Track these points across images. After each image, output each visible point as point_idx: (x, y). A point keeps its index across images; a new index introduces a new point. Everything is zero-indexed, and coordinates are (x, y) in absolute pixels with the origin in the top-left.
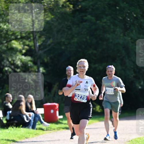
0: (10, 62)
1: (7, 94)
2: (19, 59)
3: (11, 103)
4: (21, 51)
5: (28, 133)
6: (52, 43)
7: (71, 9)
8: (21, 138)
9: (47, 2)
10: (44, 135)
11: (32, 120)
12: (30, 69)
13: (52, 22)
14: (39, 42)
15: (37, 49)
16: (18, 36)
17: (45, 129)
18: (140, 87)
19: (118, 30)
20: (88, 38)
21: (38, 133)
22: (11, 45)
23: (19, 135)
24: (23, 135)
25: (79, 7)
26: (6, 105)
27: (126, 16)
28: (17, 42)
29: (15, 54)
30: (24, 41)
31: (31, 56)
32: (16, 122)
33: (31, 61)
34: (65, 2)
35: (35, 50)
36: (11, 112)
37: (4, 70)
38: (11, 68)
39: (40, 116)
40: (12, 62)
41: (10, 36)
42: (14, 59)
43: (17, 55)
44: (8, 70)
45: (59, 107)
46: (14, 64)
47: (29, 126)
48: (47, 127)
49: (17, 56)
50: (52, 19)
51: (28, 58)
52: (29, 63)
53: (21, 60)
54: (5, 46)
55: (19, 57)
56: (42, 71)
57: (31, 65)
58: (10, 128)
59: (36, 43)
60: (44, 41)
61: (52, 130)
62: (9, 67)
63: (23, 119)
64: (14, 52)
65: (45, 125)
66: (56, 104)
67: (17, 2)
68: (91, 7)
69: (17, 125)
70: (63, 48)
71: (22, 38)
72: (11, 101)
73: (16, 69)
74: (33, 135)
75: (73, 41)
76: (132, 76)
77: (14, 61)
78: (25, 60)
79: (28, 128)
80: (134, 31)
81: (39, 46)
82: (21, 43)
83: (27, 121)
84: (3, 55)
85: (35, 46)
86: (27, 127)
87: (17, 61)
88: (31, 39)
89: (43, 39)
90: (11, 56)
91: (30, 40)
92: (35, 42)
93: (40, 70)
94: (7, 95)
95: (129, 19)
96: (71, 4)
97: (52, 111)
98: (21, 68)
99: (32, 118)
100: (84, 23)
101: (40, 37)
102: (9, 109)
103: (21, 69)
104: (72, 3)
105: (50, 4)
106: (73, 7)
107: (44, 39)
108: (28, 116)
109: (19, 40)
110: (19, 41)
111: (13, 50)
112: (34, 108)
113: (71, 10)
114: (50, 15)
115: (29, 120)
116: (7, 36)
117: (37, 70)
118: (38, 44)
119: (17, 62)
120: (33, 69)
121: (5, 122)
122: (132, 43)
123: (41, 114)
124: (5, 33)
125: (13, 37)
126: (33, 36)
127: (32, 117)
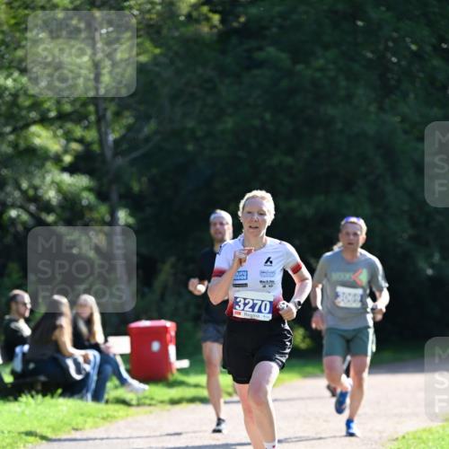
0: (24, 193)
1: (17, 292)
2: (53, 182)
3: (27, 321)
4: (57, 159)
5: (82, 415)
6: (156, 132)
7: (215, 27)
8: (59, 430)
9: (140, 5)
10: (130, 419)
11: (92, 372)
12: (88, 216)
13: (157, 69)
14: (113, 131)
15: (109, 154)
16: (49, 110)
17: (134, 402)
18: (430, 272)
19: (360, 91)
20: (268, 116)
21: (110, 413)
22: (26, 139)
23: (52, 421)
24: (66, 420)
25: (239, 22)
26: (13, 325)
27: (387, 48)
28: (48, 129)
29: (41, 166)
30: (69, 126)
31: (90, 172)
32: (43, 378)
33: (89, 189)
34: (195, 7)
35: (102, 154)
36: (26, 348)
37: (5, 217)
38: (27, 211)
39: (119, 360)
40: (31, 192)
41: (24, 113)
42: (37, 182)
43: (47, 172)
44: (19, 216)
45: (177, 333)
46: (36, 199)
47: (84, 391)
48: (140, 395)
49: (46, 175)
50: (155, 57)
51: (82, 181)
52: (85, 194)
53: (59, 187)
54: (10, 142)
55: (52, 178)
56: (126, 220)
57: (90, 203)
58: (24, 399)
59: (107, 134)
60: (130, 128)
61: (154, 405)
62: (21, 207)
63: (66, 370)
64: (37, 162)
65: (133, 390)
66: (168, 324)
67: (48, 6)
68: (278, 20)
69: (47, 390)
70: (190, 147)
71: (62, 117)
72: (27, 314)
73: (44, 216)
74: (97, 420)
75: (220, 127)
76: (405, 236)
77: (36, 188)
78: (70, 185)
79: (82, 398)
80: (412, 96)
81: (116, 142)
82: (60, 132)
83: (78, 377)
84: (4, 172)
85: (102, 141)
86: (76, 397)
87: (45, 188)
88: (89, 122)
89: (128, 119)
90: (29, 174)
91: (86, 123)
92: (103, 129)
93: (118, 219)
94: (15, 296)
95: (394, 60)
96: (215, 12)
97: (156, 346)
98: (59, 211)
99: (94, 368)
100: (256, 72)
101: (118, 114)
102: (23, 341)
103: (57, 215)
104: (220, 8)
105: (149, 11)
106: (223, 21)
107: (131, 121)
108: (81, 360)
109: (52, 124)
110: (53, 128)
111: (34, 157)
112: (99, 337)
113: (215, 30)
114: (148, 44)
115: (83, 372)
116: (15, 110)
117: (107, 218)
118: (112, 137)
119: (46, 192)
120: (96, 215)
121: (8, 379)
122: (406, 132)
123: (122, 355)
124: (8, 102)
125: (33, 115)
126: (97, 112)
127: (92, 364)
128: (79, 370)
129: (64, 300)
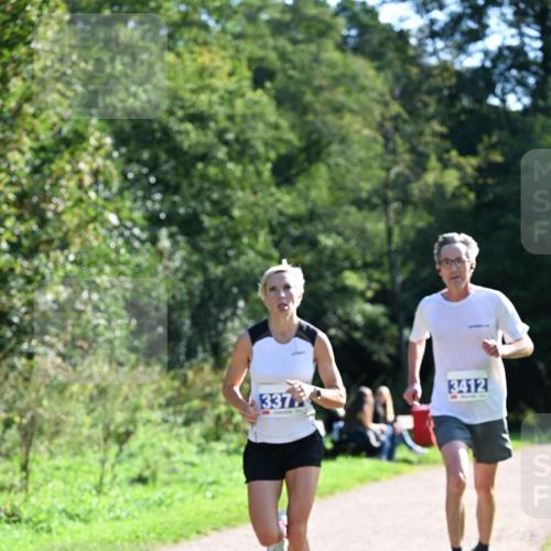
0: (340, 318)
2: (359, 310)
4: (362, 294)
5: (379, 470)
7: (471, 201)
10: (412, 474)
14: (401, 275)
15: (398, 289)
16: (356, 261)
17: (415, 462)
20: (508, 263)
21: (399, 469)
22: (341, 281)
24: (369, 474)
28: (356, 274)
30: (371, 271)
31: (385, 303)
32: (352, 445)
33: (385, 315)
34: (458, 188)
35: (393, 291)
38: (342, 330)
40: (345, 318)
41: (340, 263)
42: (348, 309)
43: (356, 303)
46: (348, 322)
49: (355, 305)
50: (430, 224)
51: (379, 309)
52: (382, 319)
53: (364, 314)
54: (330, 283)
55: (359, 307)
57: (385, 325)
58: (340, 459)
59: (396, 277)
60: (413, 273)
61: (430, 464)
62: (338, 327)
63: (367, 439)
69: (356, 453)
71: (366, 266)
73: (352, 333)
74: (390, 473)
77: (348, 314)
78: (371, 312)
81: (404, 283)
84: (326, 304)
85: (393, 280)
87: (354, 314)
88: (384, 268)
89: (411, 266)
90: (343, 305)
91: (382, 269)
92: (394, 273)
96: (471, 191)
98: (363, 330)
100: (499, 232)
101: (404, 263)
102: (339, 419)
103: (363, 333)
105: (426, 191)
106: (478, 197)
107: (413, 267)
108: (379, 432)
109: (359, 270)
110: (360, 272)
111: (346, 293)
112: (390, 416)
114: (424, 214)
117: (397, 334)
118: (400, 278)
119: (355, 317)
121: (329, 446)
124: (328, 256)
125: (347, 264)
126: (390, 261)
128: (378, 439)
129: (367, 391)
